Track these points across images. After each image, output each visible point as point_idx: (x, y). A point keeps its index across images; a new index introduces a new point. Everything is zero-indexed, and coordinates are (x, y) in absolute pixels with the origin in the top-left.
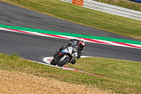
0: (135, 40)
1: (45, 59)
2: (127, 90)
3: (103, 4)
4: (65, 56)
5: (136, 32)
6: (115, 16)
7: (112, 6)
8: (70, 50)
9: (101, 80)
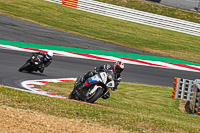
0: (151, 54)
1: (24, 84)
2: (139, 125)
3: (106, 5)
5: (153, 43)
6: (122, 22)
7: (120, 8)
8: (104, 77)
9: (104, 112)
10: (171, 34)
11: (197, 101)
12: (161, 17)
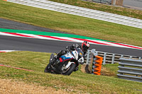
2: (52, 82)
4: (70, 63)
5: (62, 24)
8: (76, 54)
10: (74, 17)
11: (93, 65)
12: (67, 6)
